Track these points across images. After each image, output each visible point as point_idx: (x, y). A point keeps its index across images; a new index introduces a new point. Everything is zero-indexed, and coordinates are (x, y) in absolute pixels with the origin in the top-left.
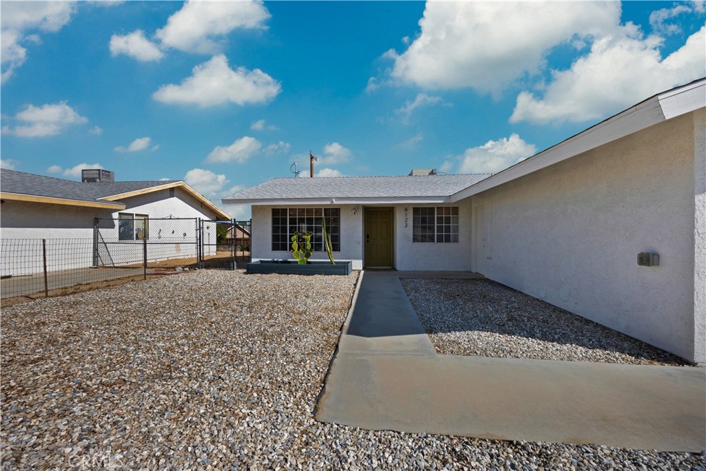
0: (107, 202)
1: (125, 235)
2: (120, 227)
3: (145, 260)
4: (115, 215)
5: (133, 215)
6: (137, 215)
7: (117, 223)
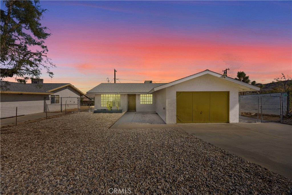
0: (49, 92)
1: (53, 102)
2: (51, 99)
3: (61, 109)
4: (50, 96)
5: (54, 95)
6: (56, 95)
7: (50, 98)
